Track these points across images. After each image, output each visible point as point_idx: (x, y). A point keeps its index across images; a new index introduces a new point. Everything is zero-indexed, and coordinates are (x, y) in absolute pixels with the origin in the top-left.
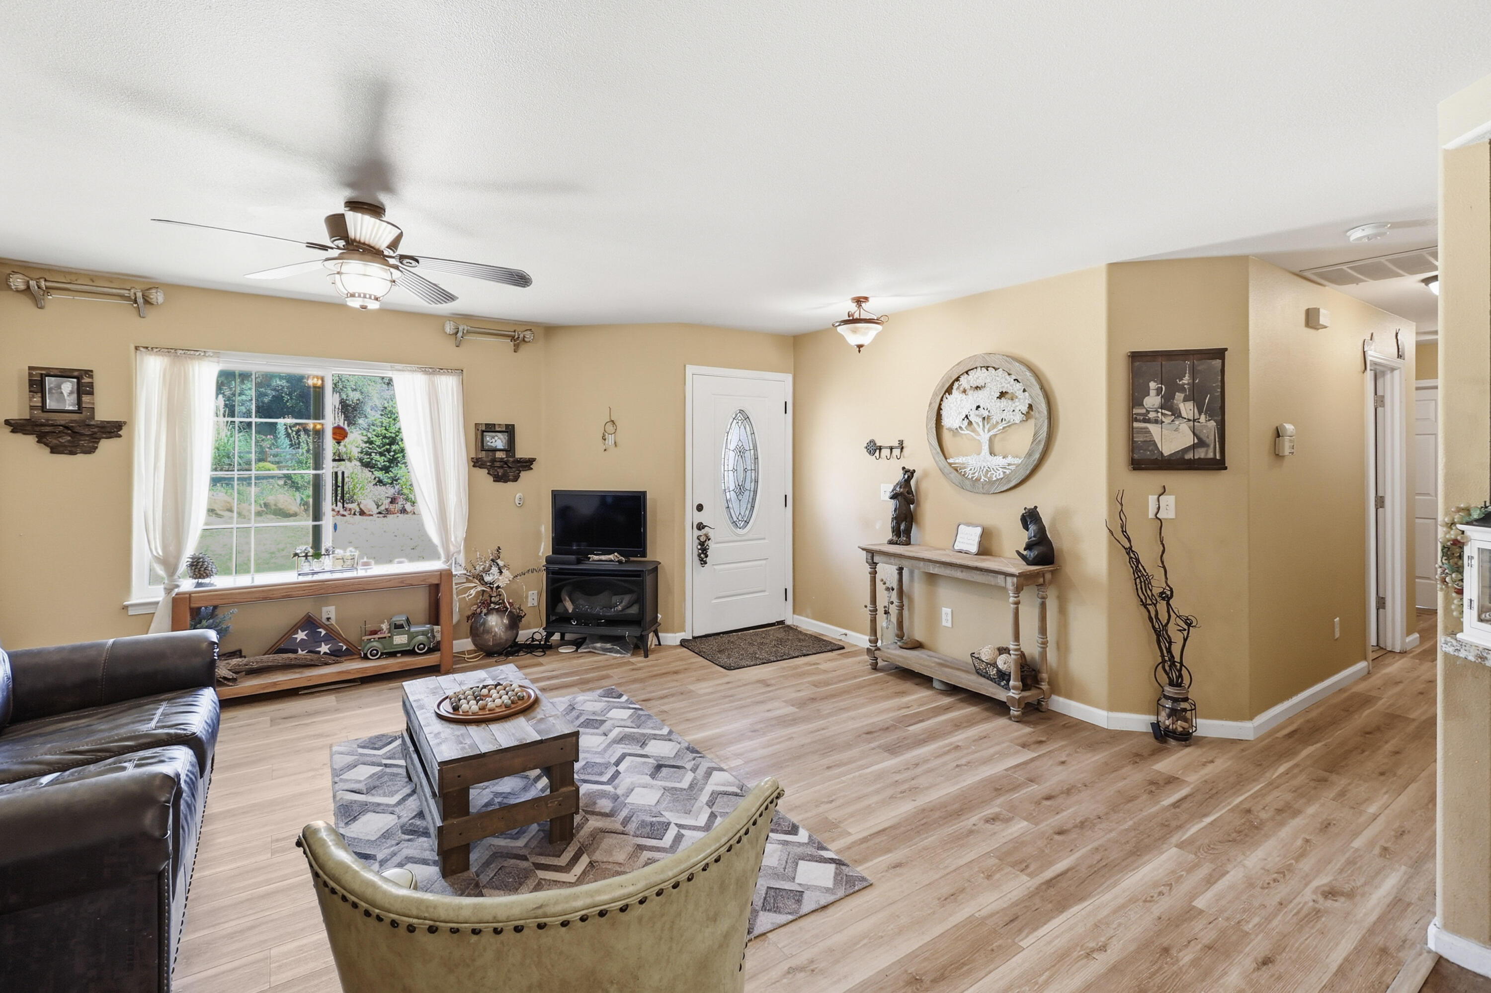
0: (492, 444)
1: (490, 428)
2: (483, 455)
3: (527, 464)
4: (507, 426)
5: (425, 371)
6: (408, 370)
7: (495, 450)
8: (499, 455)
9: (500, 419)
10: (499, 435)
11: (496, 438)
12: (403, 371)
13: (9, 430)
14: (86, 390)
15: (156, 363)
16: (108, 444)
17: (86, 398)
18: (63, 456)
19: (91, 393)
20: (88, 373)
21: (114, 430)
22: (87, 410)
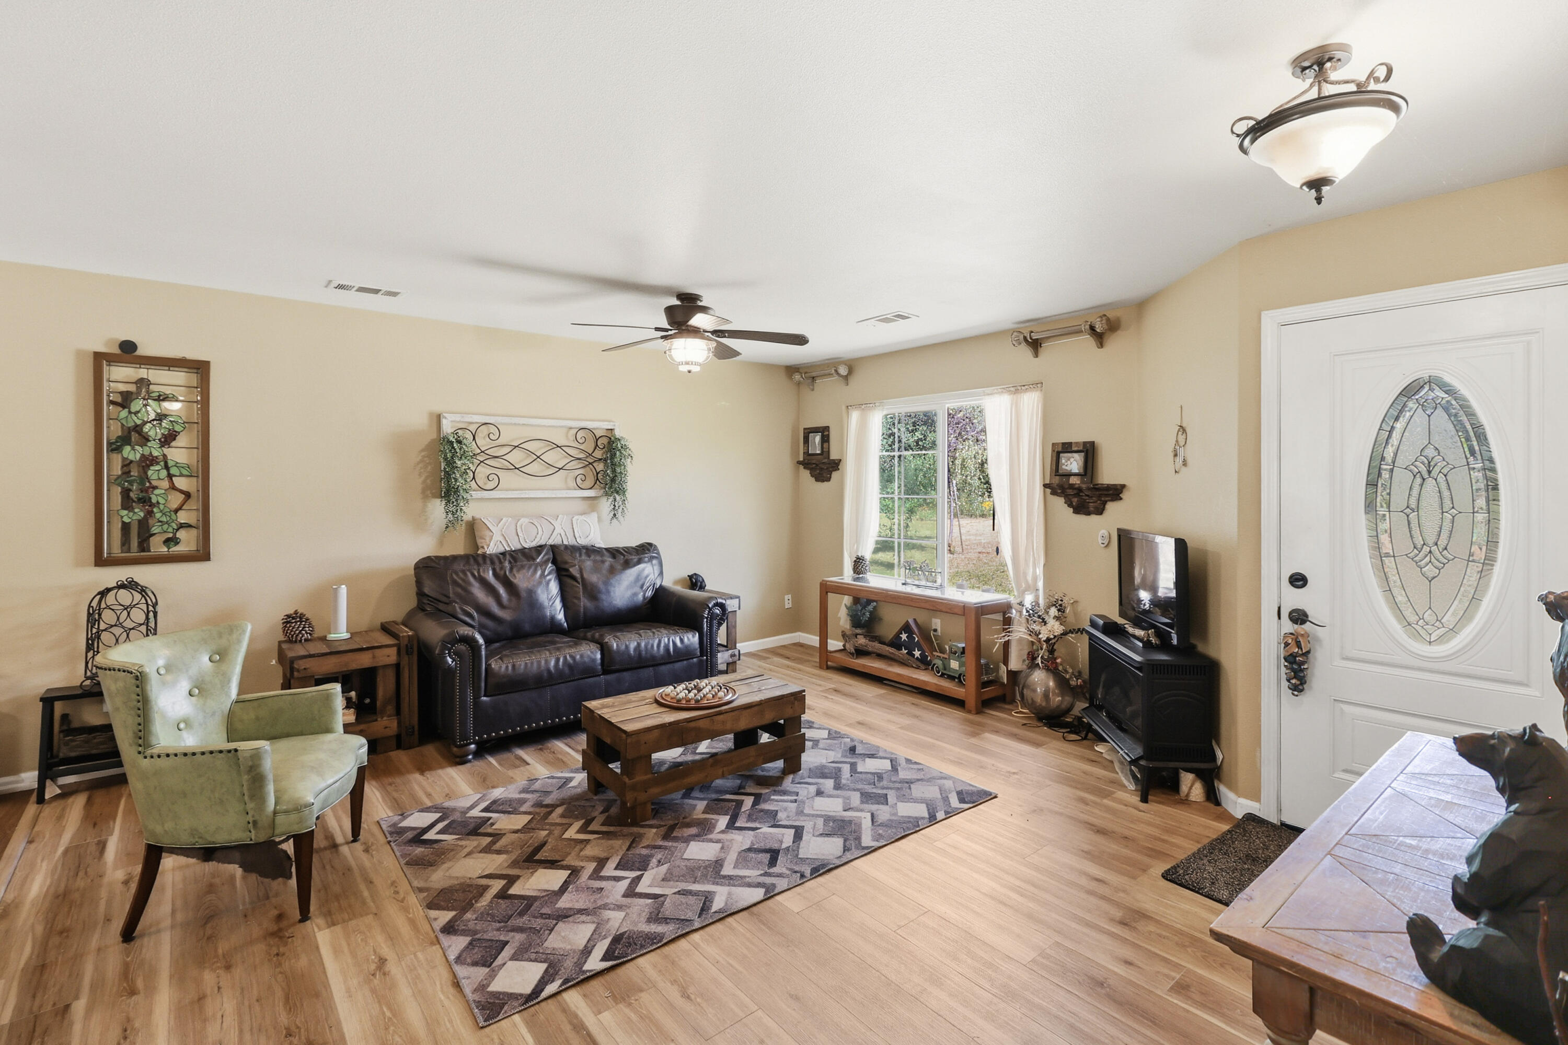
0: (1066, 468)
1: (1067, 448)
2: (1056, 480)
3: (1115, 492)
4: (1085, 443)
5: (1007, 390)
6: (996, 393)
7: (1069, 475)
8: (1074, 480)
9: (1078, 436)
10: (1076, 455)
11: (1072, 460)
12: (991, 394)
13: (801, 467)
14: (825, 439)
15: (855, 415)
16: (835, 475)
17: (825, 445)
18: (820, 484)
19: (828, 441)
20: (827, 429)
21: (836, 465)
22: (825, 452)
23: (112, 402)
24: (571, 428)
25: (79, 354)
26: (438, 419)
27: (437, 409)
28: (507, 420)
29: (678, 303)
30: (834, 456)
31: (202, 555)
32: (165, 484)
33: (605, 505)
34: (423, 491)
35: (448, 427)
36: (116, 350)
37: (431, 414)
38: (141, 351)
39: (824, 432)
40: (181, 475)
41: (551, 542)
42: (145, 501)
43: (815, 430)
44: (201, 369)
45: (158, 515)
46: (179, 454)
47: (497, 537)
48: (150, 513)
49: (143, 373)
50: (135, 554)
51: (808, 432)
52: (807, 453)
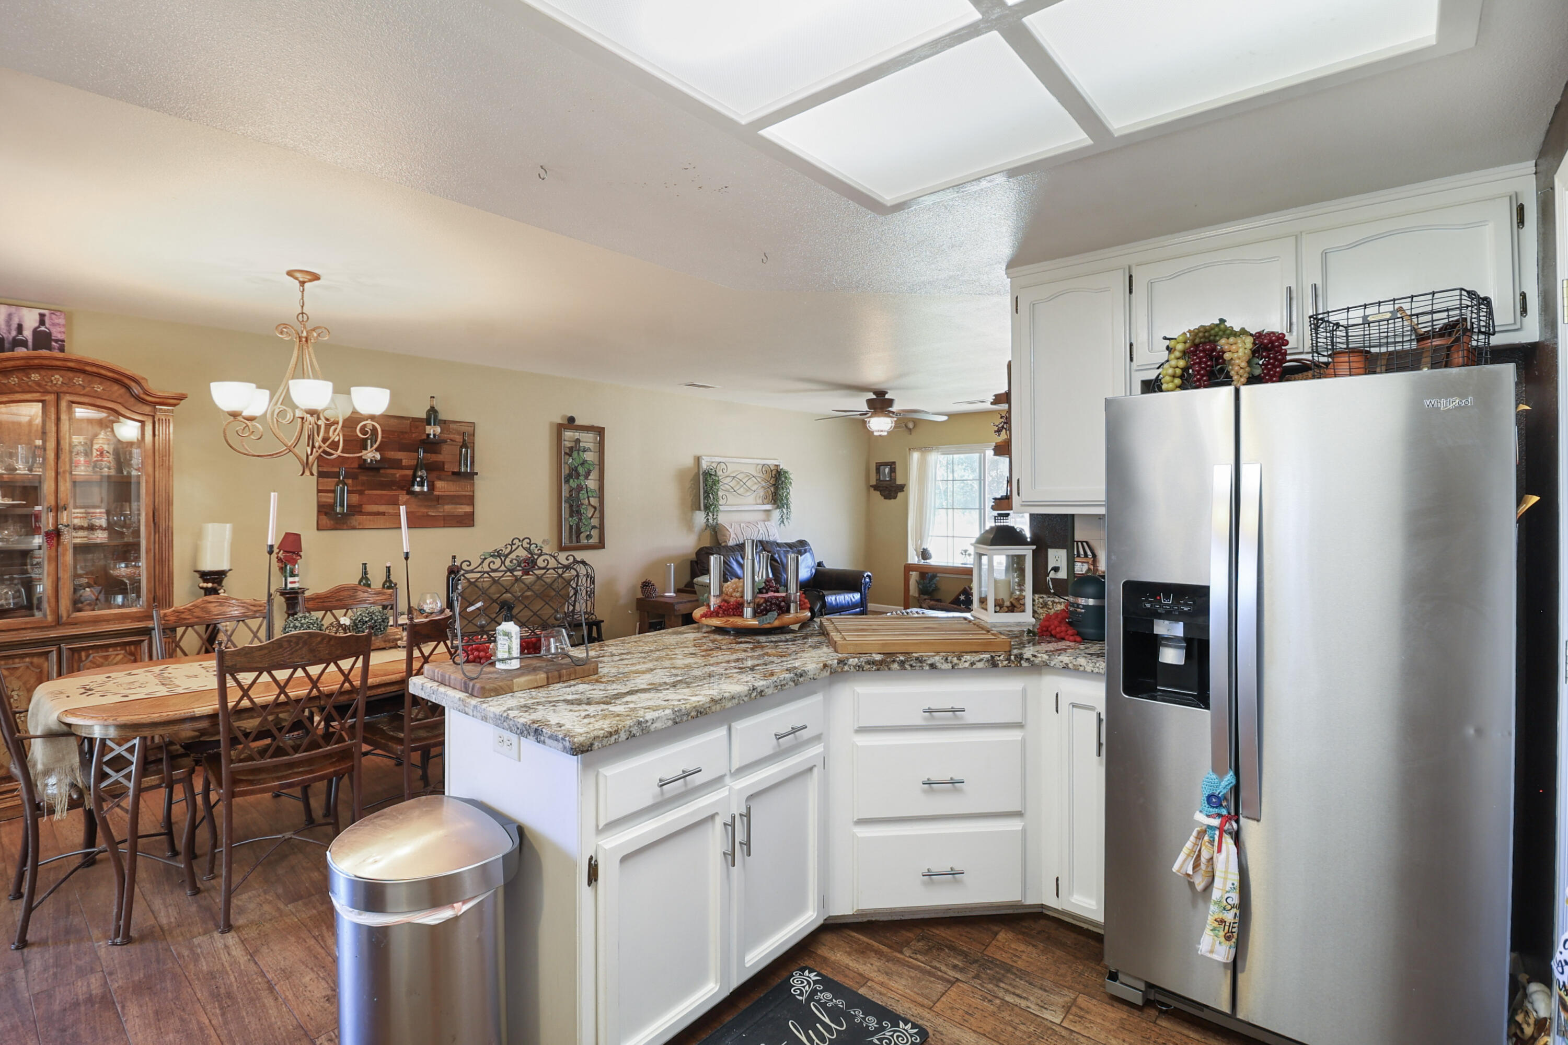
13: (872, 489)
14: (893, 470)
15: (916, 456)
16: (900, 495)
17: (893, 474)
18: (887, 501)
19: (895, 472)
20: (894, 463)
21: (901, 488)
22: (893, 479)
23: (566, 453)
24: (758, 465)
25: (551, 424)
26: (698, 460)
27: (698, 454)
28: (731, 460)
29: (874, 397)
30: (899, 482)
31: (601, 545)
32: (587, 501)
33: (776, 514)
34: (692, 506)
35: (704, 465)
36: (566, 422)
37: (695, 457)
38: (577, 422)
39: (892, 465)
40: (593, 497)
41: (758, 539)
42: (579, 512)
43: (886, 464)
44: (600, 431)
45: (584, 521)
46: (591, 483)
47: (733, 536)
48: (580, 519)
49: (577, 435)
50: (574, 544)
51: (879, 466)
52: (878, 480)
